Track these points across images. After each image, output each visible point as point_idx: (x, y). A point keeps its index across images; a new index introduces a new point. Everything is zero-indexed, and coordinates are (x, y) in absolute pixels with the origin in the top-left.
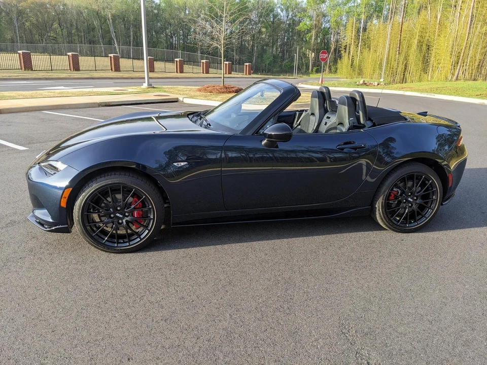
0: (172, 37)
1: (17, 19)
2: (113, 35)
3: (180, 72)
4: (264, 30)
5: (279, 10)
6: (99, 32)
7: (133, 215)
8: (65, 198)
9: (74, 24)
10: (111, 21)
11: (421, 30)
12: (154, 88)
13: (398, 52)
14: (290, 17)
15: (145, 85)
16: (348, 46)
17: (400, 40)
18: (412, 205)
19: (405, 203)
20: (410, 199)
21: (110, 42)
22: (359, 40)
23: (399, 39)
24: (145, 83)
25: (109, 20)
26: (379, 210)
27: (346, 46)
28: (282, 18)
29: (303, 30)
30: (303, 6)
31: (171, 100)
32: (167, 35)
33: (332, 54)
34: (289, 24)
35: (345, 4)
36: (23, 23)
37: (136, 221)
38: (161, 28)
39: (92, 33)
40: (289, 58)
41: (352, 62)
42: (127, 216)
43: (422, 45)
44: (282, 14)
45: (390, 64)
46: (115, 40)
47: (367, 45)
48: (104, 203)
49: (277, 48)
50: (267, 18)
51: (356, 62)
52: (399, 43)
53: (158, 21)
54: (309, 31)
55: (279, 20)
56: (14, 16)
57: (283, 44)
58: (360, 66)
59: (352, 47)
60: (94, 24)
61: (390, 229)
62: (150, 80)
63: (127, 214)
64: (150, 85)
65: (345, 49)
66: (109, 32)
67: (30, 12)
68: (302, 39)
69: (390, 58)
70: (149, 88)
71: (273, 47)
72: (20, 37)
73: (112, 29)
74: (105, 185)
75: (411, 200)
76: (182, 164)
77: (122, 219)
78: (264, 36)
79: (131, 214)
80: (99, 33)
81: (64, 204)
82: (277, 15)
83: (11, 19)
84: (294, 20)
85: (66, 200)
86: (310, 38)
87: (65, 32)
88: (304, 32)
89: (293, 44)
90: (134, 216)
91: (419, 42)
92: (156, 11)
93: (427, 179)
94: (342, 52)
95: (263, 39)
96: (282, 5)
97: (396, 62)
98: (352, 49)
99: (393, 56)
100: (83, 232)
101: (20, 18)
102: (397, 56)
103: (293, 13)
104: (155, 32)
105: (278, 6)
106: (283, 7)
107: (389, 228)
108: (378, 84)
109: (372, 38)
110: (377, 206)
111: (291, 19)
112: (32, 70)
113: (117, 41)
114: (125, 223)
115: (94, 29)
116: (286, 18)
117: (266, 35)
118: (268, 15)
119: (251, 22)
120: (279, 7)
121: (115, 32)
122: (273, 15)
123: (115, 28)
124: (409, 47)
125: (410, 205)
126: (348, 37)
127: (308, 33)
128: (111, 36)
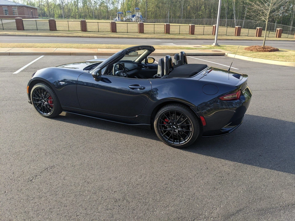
2: (234, 12)
3: (259, 36)
10: (234, 3)
12: (219, 46)
15: (214, 44)
21: (232, 18)
24: (214, 42)
25: (233, 3)
31: (220, 54)
46: (235, 15)
60: (224, 6)
62: (218, 41)
64: (217, 45)
70: (215, 46)
73: (234, 9)
81: (28, 92)
90: (48, 103)
112: (169, 34)
113: (236, 16)
114: (45, 105)
123: (236, 7)
128: (233, 13)
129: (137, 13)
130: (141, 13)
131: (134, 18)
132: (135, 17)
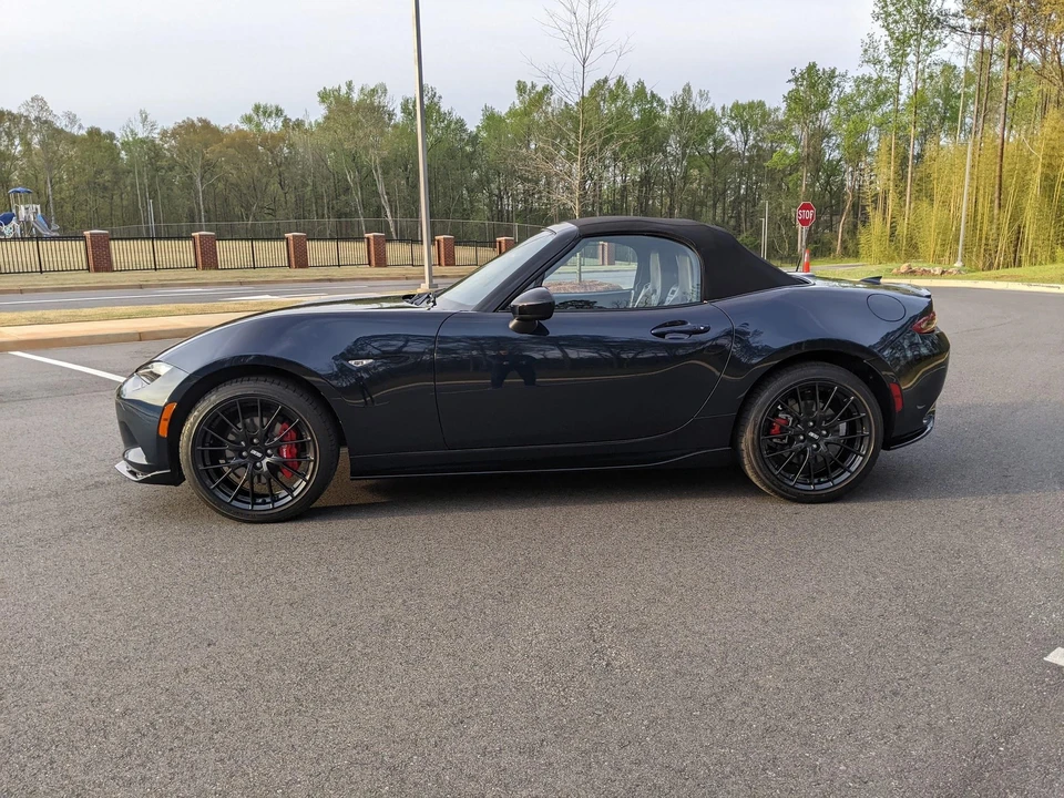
0: (502, 198)
1: (202, 177)
2: (384, 200)
4: (695, 172)
5: (727, 131)
6: (357, 194)
7: (279, 453)
8: (166, 420)
9: (309, 181)
10: (380, 171)
11: (1050, 152)
13: (997, 202)
14: (751, 142)
15: (424, 287)
16: (881, 196)
17: (1000, 176)
18: (818, 446)
19: (803, 441)
20: (812, 434)
22: (906, 182)
23: (997, 174)
24: (425, 282)
25: (376, 171)
26: (748, 455)
27: (876, 195)
28: (734, 145)
29: (780, 167)
30: (780, 118)
32: (491, 194)
33: (848, 215)
34: (750, 159)
35: (873, 109)
36: (212, 184)
37: (284, 463)
38: (480, 181)
39: (343, 198)
40: (752, 227)
41: (893, 228)
42: (269, 456)
43: (1052, 187)
44: (733, 138)
45: (981, 230)
46: (388, 210)
47: (924, 191)
48: (233, 433)
49: (724, 209)
50: (701, 148)
51: (902, 229)
52: (997, 182)
53: (473, 168)
54: (795, 168)
55: (728, 149)
56: (197, 173)
57: (738, 200)
58: (910, 238)
59: (891, 197)
60: (347, 181)
61: (776, 493)
63: (269, 451)
65: (875, 202)
66: (376, 194)
67: (226, 162)
68: (780, 186)
69: (979, 217)
71: (714, 206)
72: (206, 211)
73: (381, 188)
74: (230, 399)
75: (816, 437)
76: (365, 362)
77: (260, 460)
78: (695, 185)
79: (275, 450)
80: (357, 197)
81: (164, 433)
82: (724, 141)
83: (190, 178)
84: (760, 148)
85: (167, 423)
86: (797, 185)
87: (291, 198)
88: (784, 171)
89: (759, 199)
90: (282, 456)
91: (1046, 177)
92: (468, 149)
93: (844, 393)
94: (869, 209)
95: (693, 193)
96: (733, 118)
97: (994, 226)
98: (890, 202)
99: (987, 210)
100: (195, 482)
101: (208, 176)
102: (996, 211)
103: (758, 135)
104: (467, 190)
105: (724, 121)
106: (734, 123)
107: (773, 491)
108: (943, 272)
109: (936, 175)
110: (743, 446)
111: (754, 146)
112: (217, 268)
113: (391, 212)
114: (265, 468)
115: (347, 190)
116: (741, 146)
117: (699, 185)
118: (703, 141)
119: (666, 156)
120: (727, 123)
121: (387, 194)
122: (714, 141)
123: (387, 185)
124: (1023, 189)
125: (815, 446)
126: (881, 177)
127: (790, 174)
128: (381, 202)
129: (22, 207)
130: (38, 207)
131: (10, 225)
132: (14, 222)
